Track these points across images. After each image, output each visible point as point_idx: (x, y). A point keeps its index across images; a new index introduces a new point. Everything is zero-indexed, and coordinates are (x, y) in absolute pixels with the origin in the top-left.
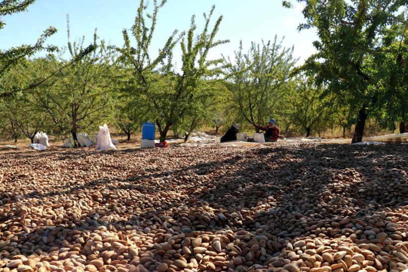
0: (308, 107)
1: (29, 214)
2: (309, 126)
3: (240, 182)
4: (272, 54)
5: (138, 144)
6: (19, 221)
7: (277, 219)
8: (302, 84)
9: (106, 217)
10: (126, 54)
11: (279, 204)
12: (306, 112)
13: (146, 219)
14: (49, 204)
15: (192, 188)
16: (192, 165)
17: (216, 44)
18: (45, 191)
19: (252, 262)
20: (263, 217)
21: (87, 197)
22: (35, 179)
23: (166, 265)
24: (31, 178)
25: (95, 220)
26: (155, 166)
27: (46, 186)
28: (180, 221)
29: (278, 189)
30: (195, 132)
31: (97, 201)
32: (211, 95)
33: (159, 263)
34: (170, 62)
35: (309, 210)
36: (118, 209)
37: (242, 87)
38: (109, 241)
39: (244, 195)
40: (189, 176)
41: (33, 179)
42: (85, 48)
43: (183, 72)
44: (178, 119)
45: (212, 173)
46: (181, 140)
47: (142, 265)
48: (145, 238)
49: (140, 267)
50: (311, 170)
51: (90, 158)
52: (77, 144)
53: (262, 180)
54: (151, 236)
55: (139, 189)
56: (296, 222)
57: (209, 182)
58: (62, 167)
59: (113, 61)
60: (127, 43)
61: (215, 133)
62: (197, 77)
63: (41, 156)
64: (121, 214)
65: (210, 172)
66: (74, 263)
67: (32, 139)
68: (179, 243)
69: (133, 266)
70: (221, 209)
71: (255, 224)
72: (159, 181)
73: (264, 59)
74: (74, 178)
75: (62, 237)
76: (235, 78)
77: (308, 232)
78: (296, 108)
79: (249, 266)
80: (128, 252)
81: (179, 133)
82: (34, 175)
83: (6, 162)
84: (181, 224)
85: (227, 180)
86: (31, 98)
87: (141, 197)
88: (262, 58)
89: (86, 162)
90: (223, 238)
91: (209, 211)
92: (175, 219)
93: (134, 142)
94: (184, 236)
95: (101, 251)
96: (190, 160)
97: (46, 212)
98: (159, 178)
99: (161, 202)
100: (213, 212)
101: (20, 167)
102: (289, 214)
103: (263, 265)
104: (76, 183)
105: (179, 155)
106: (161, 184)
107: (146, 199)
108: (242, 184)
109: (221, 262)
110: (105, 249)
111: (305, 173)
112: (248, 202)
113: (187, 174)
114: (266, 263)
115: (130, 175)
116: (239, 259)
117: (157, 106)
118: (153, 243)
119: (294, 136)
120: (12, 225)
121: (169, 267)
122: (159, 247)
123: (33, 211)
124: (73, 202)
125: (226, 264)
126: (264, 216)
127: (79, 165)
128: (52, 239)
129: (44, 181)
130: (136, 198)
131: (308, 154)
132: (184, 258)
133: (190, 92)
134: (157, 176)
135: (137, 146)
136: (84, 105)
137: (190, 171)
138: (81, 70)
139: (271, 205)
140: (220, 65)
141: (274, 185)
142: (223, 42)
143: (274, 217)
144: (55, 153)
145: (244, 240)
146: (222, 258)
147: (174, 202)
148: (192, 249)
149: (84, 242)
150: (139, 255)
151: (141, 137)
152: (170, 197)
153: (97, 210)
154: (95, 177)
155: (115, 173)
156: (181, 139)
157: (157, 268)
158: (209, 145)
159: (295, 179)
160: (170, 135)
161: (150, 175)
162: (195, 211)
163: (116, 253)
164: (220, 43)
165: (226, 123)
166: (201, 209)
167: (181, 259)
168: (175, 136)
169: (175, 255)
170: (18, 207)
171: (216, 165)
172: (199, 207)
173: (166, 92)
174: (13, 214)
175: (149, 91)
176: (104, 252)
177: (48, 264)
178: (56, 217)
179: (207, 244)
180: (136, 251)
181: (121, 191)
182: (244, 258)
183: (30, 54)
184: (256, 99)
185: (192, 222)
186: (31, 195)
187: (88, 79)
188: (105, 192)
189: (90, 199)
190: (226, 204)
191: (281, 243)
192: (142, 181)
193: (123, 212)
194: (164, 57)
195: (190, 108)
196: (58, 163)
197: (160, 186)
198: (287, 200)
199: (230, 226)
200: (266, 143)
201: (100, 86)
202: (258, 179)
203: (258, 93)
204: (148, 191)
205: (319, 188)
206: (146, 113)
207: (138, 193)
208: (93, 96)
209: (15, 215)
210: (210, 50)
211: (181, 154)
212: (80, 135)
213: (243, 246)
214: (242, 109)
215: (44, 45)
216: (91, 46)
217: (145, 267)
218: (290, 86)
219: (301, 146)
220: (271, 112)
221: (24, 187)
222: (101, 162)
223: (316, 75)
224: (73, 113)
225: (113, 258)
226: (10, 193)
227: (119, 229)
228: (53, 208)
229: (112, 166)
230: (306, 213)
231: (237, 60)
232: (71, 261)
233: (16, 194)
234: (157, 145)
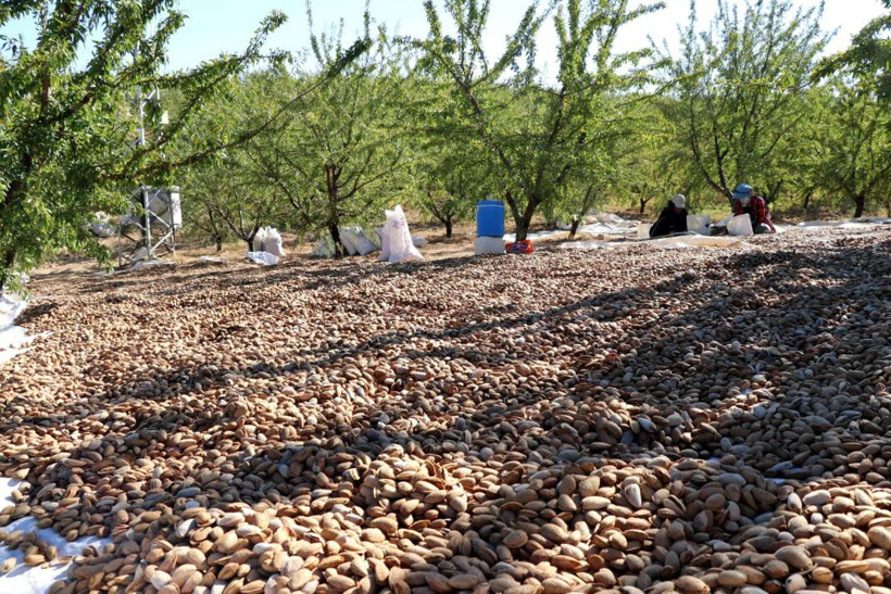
0: (859, 146)
1: (251, 415)
2: (863, 192)
3: (690, 341)
4: (770, 26)
5: (469, 246)
6: (234, 429)
7: (770, 433)
8: (846, 92)
9: (402, 420)
10: (433, 53)
11: (778, 393)
12: (854, 159)
13: (486, 426)
14: (288, 393)
15: (583, 352)
16: (586, 298)
17: (634, 15)
18: (279, 363)
19: (707, 535)
20: (739, 427)
21: (364, 376)
22: (259, 334)
23: (523, 534)
24: (252, 332)
25: (380, 429)
26: (505, 300)
27: (282, 350)
28: (556, 434)
29: (778, 357)
30: (594, 214)
31: (383, 383)
32: (627, 133)
33: (510, 529)
34: (531, 63)
35: (846, 412)
36: (427, 402)
37: (698, 108)
38: (409, 480)
39: (699, 370)
40: (579, 324)
41: (256, 335)
42: (347, 48)
43: (561, 83)
44: (553, 190)
45: (630, 317)
46: (562, 232)
47: (474, 533)
48: (483, 471)
49: (469, 536)
50: (858, 310)
51: (369, 285)
52: (341, 250)
53: (741, 333)
54: (494, 467)
55: (471, 358)
56: (813, 441)
57: (622, 339)
58: (313, 306)
59: (407, 67)
60: (435, 30)
61: (639, 215)
62: (593, 93)
63: (271, 280)
64: (433, 415)
65: (625, 315)
66: (340, 523)
67: (250, 241)
68: (553, 485)
69: (456, 534)
70: (646, 406)
71: (719, 441)
72: (512, 336)
73: (749, 39)
74: (336, 333)
75: (316, 468)
76: (680, 90)
77: (842, 467)
78: (829, 150)
79: (700, 542)
80: (448, 504)
81: (557, 218)
82: (257, 327)
83: (204, 297)
84: (557, 440)
85: (662, 336)
86: (242, 157)
87: (475, 376)
88: (745, 37)
89: (360, 293)
90: (645, 477)
91: (620, 412)
92: (546, 427)
93: (461, 239)
94: (562, 471)
95: (392, 499)
96: (581, 285)
97: (283, 411)
98: (513, 330)
99: (518, 386)
100: (627, 413)
101: (231, 308)
102: (799, 422)
103: (731, 544)
104: (340, 343)
105: (558, 272)
106: (518, 344)
107: (485, 380)
108: (695, 345)
109: (640, 531)
110: (399, 495)
111: (845, 317)
112: (708, 389)
113: (573, 321)
114: (739, 538)
115: (451, 323)
116: (678, 526)
117: (506, 163)
118: (499, 483)
119: (822, 217)
120: (222, 437)
121: (530, 538)
122: (510, 495)
123: (258, 410)
124: (335, 388)
125: (650, 535)
126: (742, 422)
127: (346, 301)
128: (298, 469)
129: (277, 339)
130: (464, 377)
131: (856, 265)
132: (561, 521)
133: (579, 128)
134: (509, 324)
135: (467, 250)
136: (352, 167)
137: (580, 312)
138: (342, 92)
139: (760, 396)
140: (644, 62)
141: (768, 345)
142: (651, 10)
143: (763, 427)
144: (296, 273)
145: (692, 482)
146: (643, 522)
147: (545, 386)
148: (578, 500)
149: (358, 478)
150: (469, 511)
151: (475, 228)
152: (537, 376)
153: (383, 406)
154: (378, 328)
155: (419, 318)
156: (563, 230)
157: (505, 540)
158: (624, 246)
159: (820, 332)
160: (538, 222)
161: (494, 321)
162: (588, 411)
163: (422, 505)
164: (642, 12)
165: (663, 191)
166: (601, 406)
167: (556, 523)
168: (549, 225)
169: (542, 512)
170: (230, 398)
171: (639, 298)
172: (597, 400)
173: (525, 131)
174: (221, 414)
175: (489, 130)
176: (398, 502)
177: (291, 522)
178: (303, 421)
179: (610, 491)
180: (464, 502)
181: (432, 362)
182: (689, 524)
183: (237, 72)
184: (731, 136)
185: (581, 434)
186: (255, 372)
187: (356, 111)
188: (399, 366)
189: (369, 381)
190: (657, 392)
191: (776, 493)
192: (478, 337)
193: (438, 409)
194: (518, 53)
195: (579, 164)
196: (302, 297)
197: (515, 350)
198: (797, 385)
199: (665, 445)
200: (757, 237)
201: (382, 126)
202: (731, 332)
203: (735, 121)
204: (489, 361)
205: (876, 355)
206: (483, 178)
207: (468, 366)
208: (369, 146)
209: (226, 415)
210: (621, 29)
211: (561, 270)
212: (347, 231)
213: (689, 495)
214: (698, 159)
215: (263, 51)
216: (357, 42)
217: (481, 537)
218: (813, 99)
219: (839, 243)
220: (767, 164)
221: (239, 354)
222: (391, 295)
223: (880, 72)
224: (329, 185)
225: (417, 514)
226: (214, 367)
227: (428, 450)
228: (298, 401)
229: (414, 302)
230: (841, 418)
231: (684, 47)
232: (335, 518)
233: (225, 370)
234: (511, 248)
